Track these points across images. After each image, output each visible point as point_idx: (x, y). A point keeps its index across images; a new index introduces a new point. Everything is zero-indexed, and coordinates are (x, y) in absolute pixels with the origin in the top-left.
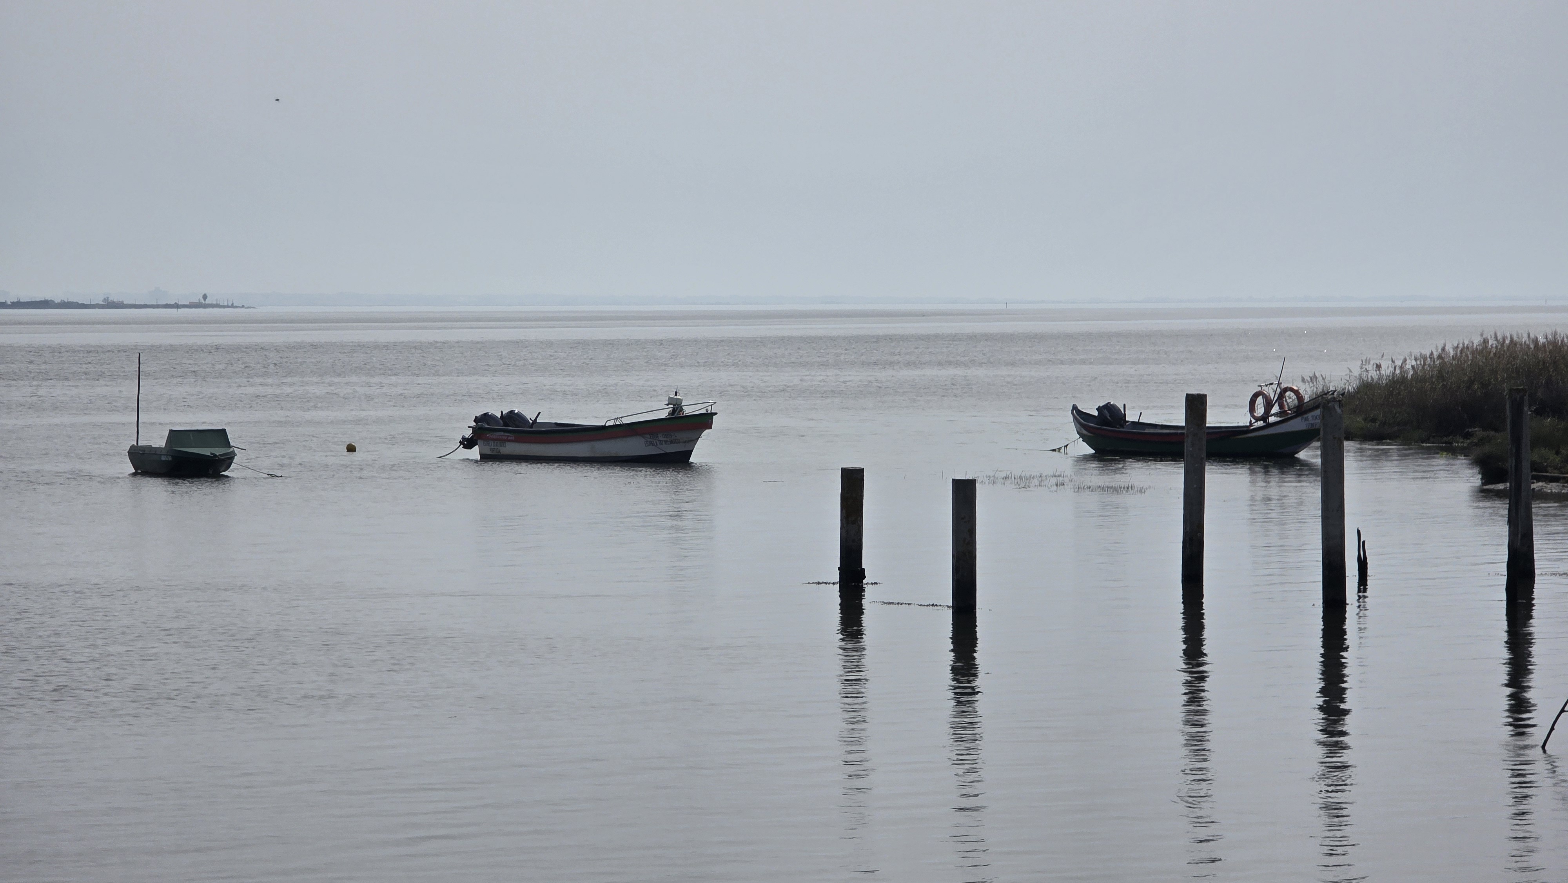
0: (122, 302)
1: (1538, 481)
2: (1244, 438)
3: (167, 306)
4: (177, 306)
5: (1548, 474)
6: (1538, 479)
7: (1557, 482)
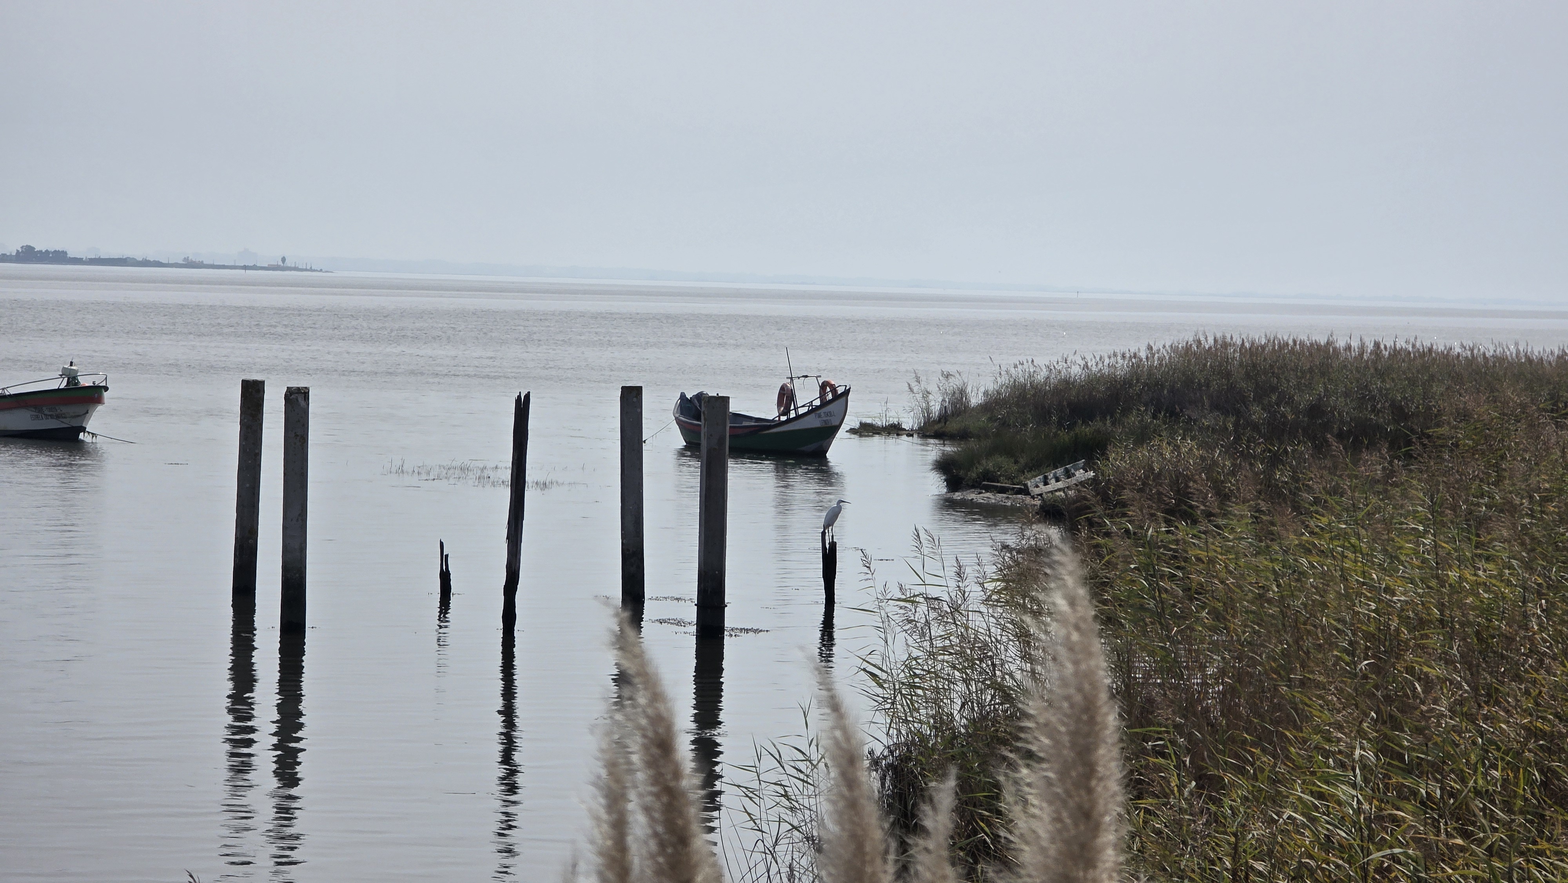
0: (202, 262)
1: (987, 491)
2: (769, 434)
3: (245, 268)
4: (255, 268)
5: (999, 484)
6: (988, 489)
7: (1005, 493)
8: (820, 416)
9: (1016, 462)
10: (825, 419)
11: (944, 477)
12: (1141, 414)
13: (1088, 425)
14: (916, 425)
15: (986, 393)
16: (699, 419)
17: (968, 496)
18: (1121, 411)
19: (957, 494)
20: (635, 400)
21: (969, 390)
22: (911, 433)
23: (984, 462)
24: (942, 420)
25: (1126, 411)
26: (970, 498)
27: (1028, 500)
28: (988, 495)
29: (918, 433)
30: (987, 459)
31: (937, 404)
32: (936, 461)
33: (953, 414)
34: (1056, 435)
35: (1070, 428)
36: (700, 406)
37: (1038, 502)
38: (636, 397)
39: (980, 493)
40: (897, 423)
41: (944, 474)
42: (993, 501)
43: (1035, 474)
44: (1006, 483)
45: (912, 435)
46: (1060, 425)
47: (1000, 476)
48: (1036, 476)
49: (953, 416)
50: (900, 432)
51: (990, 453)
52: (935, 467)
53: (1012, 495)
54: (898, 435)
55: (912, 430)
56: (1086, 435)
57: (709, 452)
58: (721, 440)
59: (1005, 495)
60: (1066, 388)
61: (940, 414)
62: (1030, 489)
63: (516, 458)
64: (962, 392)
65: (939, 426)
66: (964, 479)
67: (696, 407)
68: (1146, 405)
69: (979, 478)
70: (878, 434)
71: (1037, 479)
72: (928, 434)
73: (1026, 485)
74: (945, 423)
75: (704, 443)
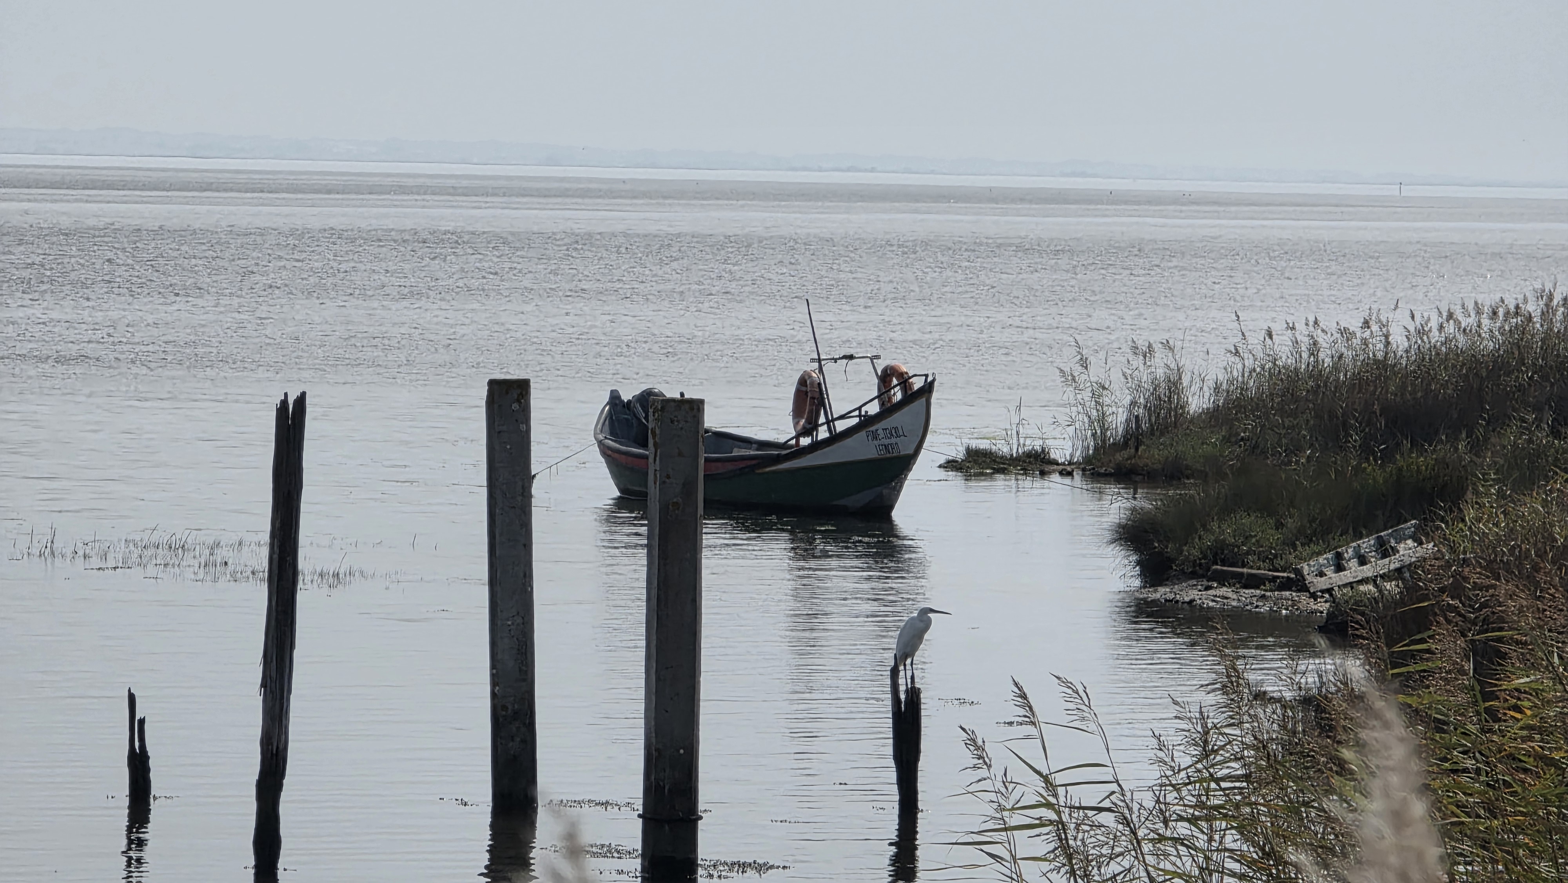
1: (1221, 584)
6: (1222, 579)
7: (1257, 587)
8: (875, 436)
9: (1279, 526)
10: (887, 442)
11: (1134, 558)
12: (1526, 429)
13: (1422, 452)
14: (1078, 453)
15: (1217, 389)
16: (645, 445)
17: (1183, 593)
18: (1488, 423)
19: (1162, 590)
20: (515, 406)
21: (1185, 381)
22: (1069, 469)
23: (1215, 526)
24: (1131, 443)
25: (1498, 421)
26: (1187, 599)
27: (1305, 602)
28: (1224, 591)
29: (1084, 470)
30: (1221, 520)
31: (1120, 410)
32: (1120, 526)
33: (1152, 432)
34: (1357, 469)
35: (1387, 457)
36: (646, 418)
37: (1323, 606)
38: (518, 401)
39: (1208, 588)
40: (1039, 449)
41: (1137, 550)
42: (1234, 604)
43: (1316, 549)
44: (1259, 569)
45: (1070, 474)
46: (1366, 450)
47: (1248, 553)
48: (1319, 554)
49: (1152, 434)
50: (1047, 468)
51: (1226, 511)
52: (1116, 536)
53: (1271, 590)
54: (1043, 474)
55: (1070, 463)
56: (1419, 471)
57: (664, 509)
58: (689, 488)
59: (1258, 592)
60: (1378, 377)
61: (1127, 431)
62: (1309, 579)
63: (277, 525)
64: (1174, 385)
65: (1125, 454)
66: (1173, 561)
67: (639, 420)
68: (1538, 408)
69: (1205, 557)
70: (1003, 471)
71: (1321, 560)
72: (1102, 471)
73: (1299, 572)
74: (1137, 449)
75: (654, 491)
